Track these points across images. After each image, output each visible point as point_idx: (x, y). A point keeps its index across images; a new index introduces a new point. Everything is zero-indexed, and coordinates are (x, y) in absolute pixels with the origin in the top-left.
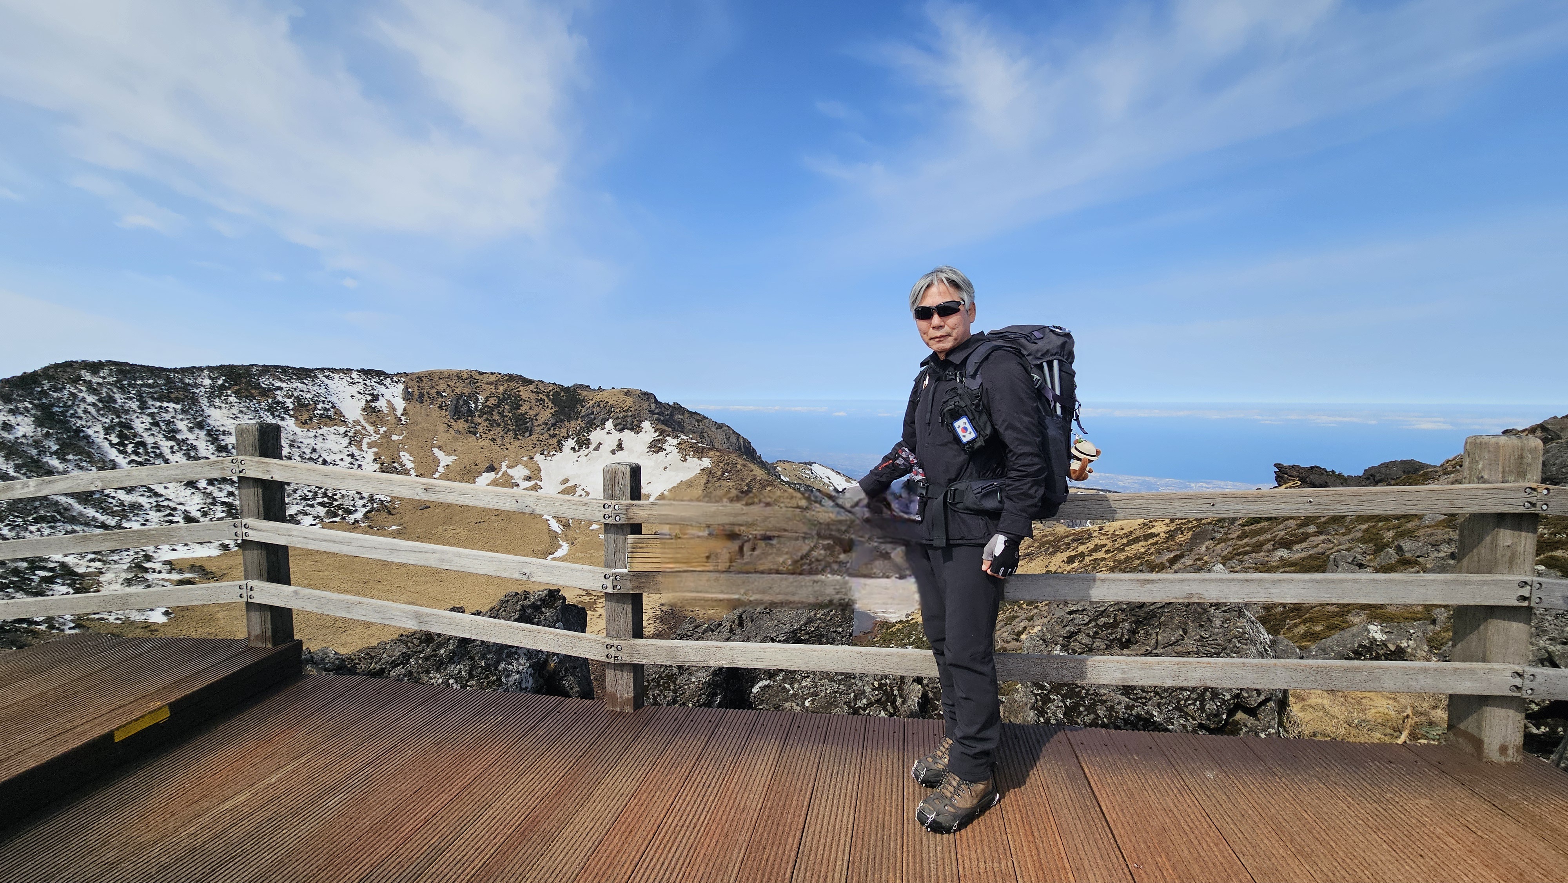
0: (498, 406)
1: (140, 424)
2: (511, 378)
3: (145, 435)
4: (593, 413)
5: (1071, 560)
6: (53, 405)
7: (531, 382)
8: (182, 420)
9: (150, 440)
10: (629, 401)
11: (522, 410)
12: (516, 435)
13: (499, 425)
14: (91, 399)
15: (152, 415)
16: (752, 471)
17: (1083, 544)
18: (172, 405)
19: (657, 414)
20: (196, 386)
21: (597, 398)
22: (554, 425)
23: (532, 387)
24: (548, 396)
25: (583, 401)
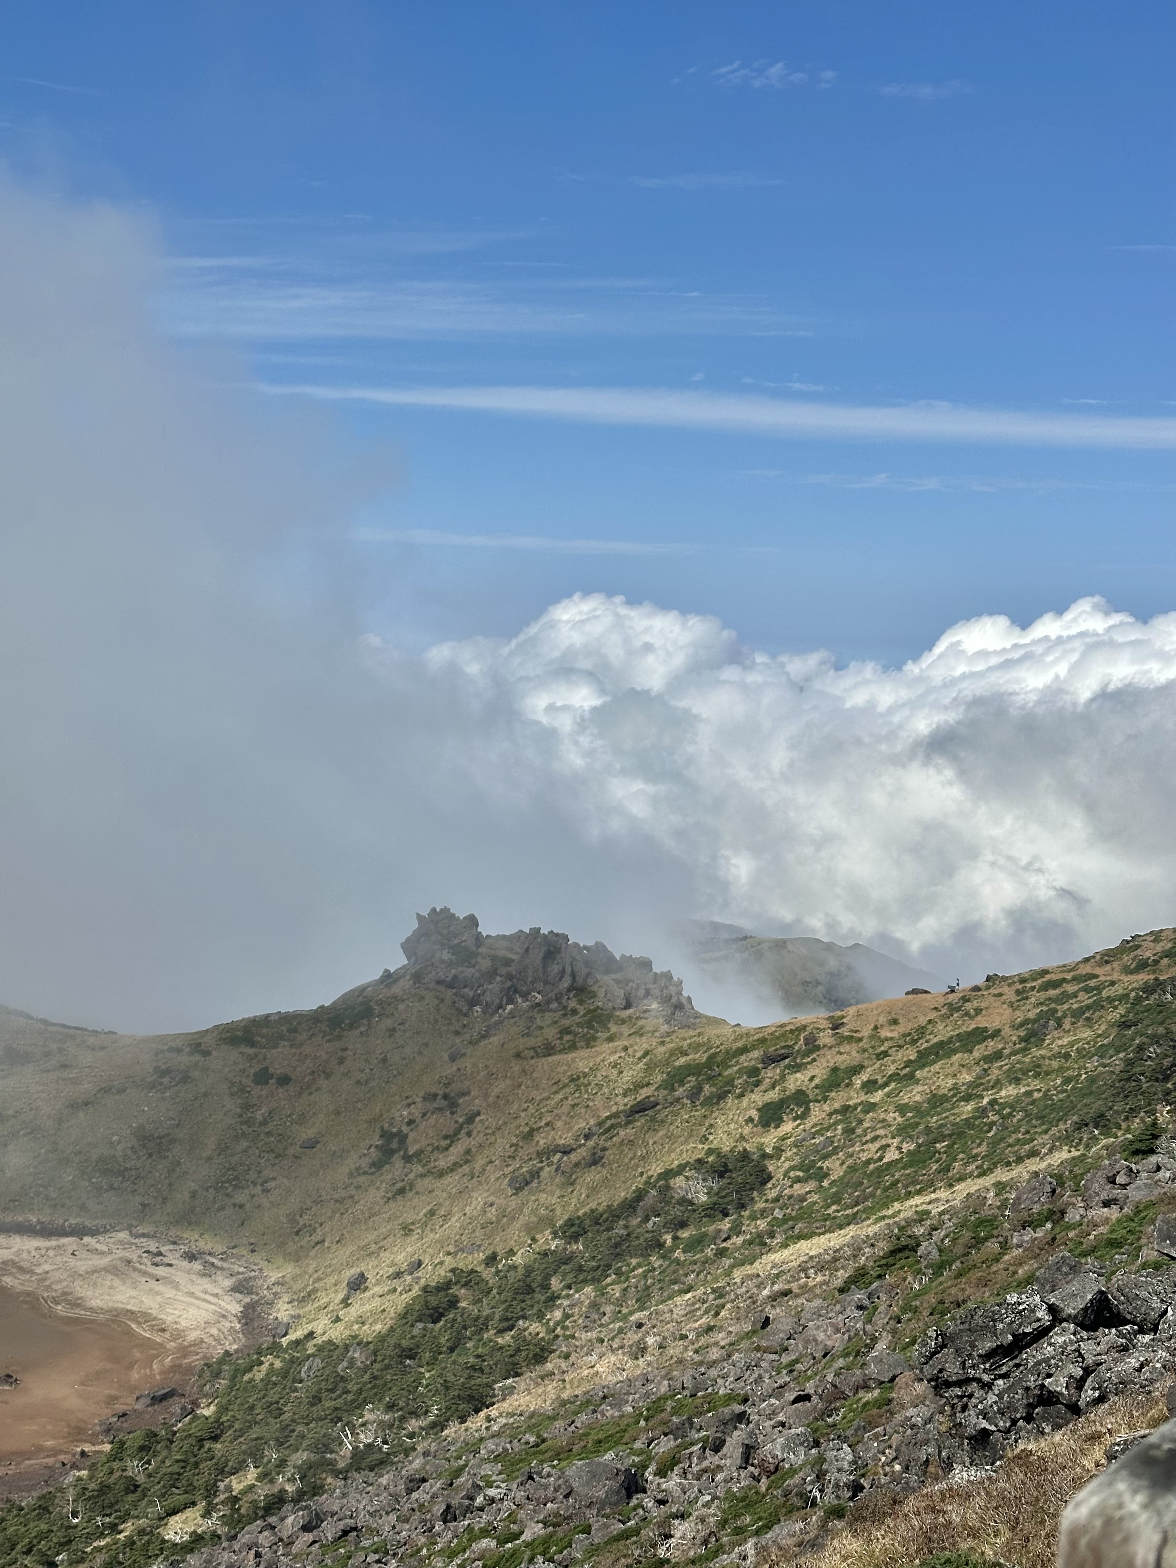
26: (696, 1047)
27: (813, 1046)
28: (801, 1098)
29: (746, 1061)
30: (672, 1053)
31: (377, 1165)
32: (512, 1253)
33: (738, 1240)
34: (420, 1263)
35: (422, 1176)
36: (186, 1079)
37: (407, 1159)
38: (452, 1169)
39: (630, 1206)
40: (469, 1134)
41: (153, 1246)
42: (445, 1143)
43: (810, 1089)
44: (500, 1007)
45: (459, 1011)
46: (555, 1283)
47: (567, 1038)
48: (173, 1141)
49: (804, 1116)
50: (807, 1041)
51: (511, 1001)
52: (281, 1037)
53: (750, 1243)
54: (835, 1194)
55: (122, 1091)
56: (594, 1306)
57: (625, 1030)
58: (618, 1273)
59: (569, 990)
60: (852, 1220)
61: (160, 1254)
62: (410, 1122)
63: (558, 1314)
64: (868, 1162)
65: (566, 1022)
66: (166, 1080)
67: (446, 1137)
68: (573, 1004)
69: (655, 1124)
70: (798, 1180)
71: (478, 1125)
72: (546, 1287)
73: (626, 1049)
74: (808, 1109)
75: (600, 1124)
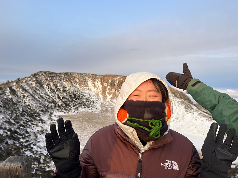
1: (52, 84)
3: (52, 87)
6: (38, 80)
8: (59, 84)
9: (53, 88)
14: (44, 79)
15: (54, 83)
18: (57, 81)
20: (61, 77)
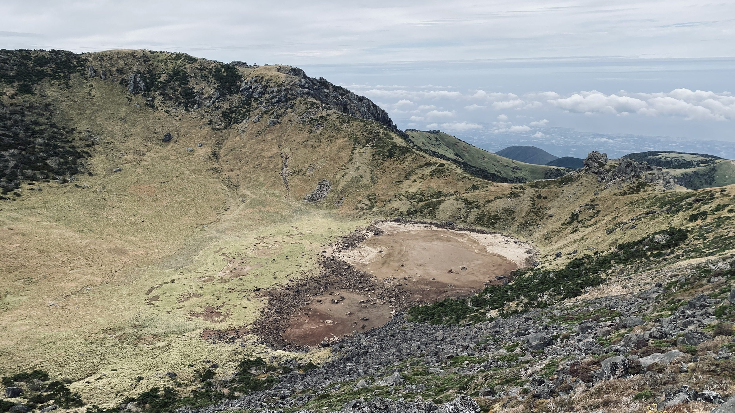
0: (168, 81)
2: (178, 56)
4: (251, 88)
5: (693, 218)
7: (194, 60)
10: (282, 76)
11: (190, 85)
12: (186, 107)
13: (171, 99)
16: (392, 139)
17: (705, 204)
19: (307, 88)
21: (254, 74)
22: (218, 98)
23: (196, 65)
24: (210, 72)
25: (241, 76)
26: (672, 195)
27: (712, 197)
28: (705, 213)
29: (688, 200)
30: (664, 197)
31: (570, 223)
32: (603, 252)
33: (672, 256)
34: (577, 251)
35: (582, 227)
36: (518, 196)
37: (579, 222)
38: (590, 226)
39: (640, 242)
40: (597, 216)
41: (506, 238)
42: (589, 218)
43: (708, 211)
44: (611, 180)
45: (598, 181)
46: (612, 262)
47: (631, 190)
48: (514, 212)
49: (704, 219)
50: (711, 196)
51: (615, 179)
52: (546, 186)
53: (675, 257)
54: (708, 245)
55: (501, 198)
56: (621, 270)
57: (650, 189)
58: (631, 262)
59: (633, 176)
60: (711, 254)
61: (507, 241)
62: (580, 211)
63: (610, 271)
64: (722, 236)
65: (631, 186)
66: (513, 196)
67: (590, 217)
68: (634, 180)
69: (653, 218)
70: (697, 239)
71: (600, 215)
72: (609, 262)
73: (649, 194)
74: (706, 218)
75: (637, 217)
